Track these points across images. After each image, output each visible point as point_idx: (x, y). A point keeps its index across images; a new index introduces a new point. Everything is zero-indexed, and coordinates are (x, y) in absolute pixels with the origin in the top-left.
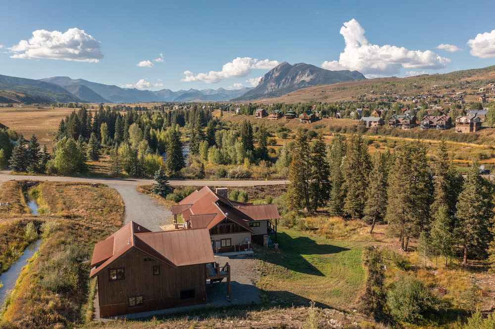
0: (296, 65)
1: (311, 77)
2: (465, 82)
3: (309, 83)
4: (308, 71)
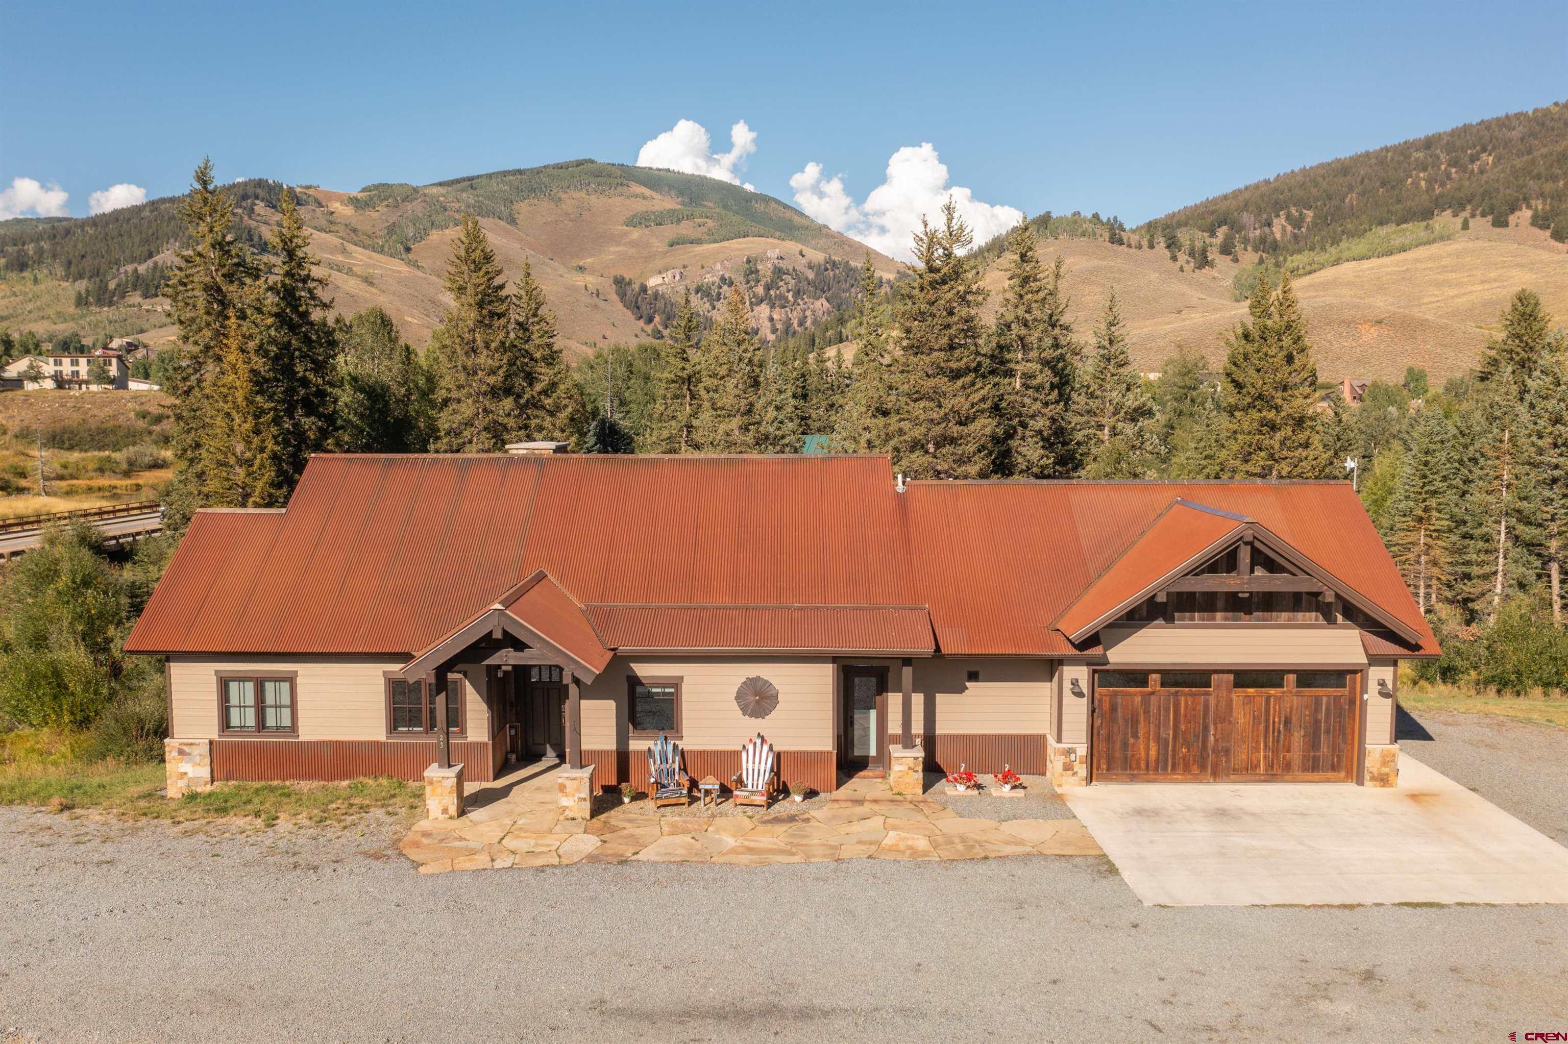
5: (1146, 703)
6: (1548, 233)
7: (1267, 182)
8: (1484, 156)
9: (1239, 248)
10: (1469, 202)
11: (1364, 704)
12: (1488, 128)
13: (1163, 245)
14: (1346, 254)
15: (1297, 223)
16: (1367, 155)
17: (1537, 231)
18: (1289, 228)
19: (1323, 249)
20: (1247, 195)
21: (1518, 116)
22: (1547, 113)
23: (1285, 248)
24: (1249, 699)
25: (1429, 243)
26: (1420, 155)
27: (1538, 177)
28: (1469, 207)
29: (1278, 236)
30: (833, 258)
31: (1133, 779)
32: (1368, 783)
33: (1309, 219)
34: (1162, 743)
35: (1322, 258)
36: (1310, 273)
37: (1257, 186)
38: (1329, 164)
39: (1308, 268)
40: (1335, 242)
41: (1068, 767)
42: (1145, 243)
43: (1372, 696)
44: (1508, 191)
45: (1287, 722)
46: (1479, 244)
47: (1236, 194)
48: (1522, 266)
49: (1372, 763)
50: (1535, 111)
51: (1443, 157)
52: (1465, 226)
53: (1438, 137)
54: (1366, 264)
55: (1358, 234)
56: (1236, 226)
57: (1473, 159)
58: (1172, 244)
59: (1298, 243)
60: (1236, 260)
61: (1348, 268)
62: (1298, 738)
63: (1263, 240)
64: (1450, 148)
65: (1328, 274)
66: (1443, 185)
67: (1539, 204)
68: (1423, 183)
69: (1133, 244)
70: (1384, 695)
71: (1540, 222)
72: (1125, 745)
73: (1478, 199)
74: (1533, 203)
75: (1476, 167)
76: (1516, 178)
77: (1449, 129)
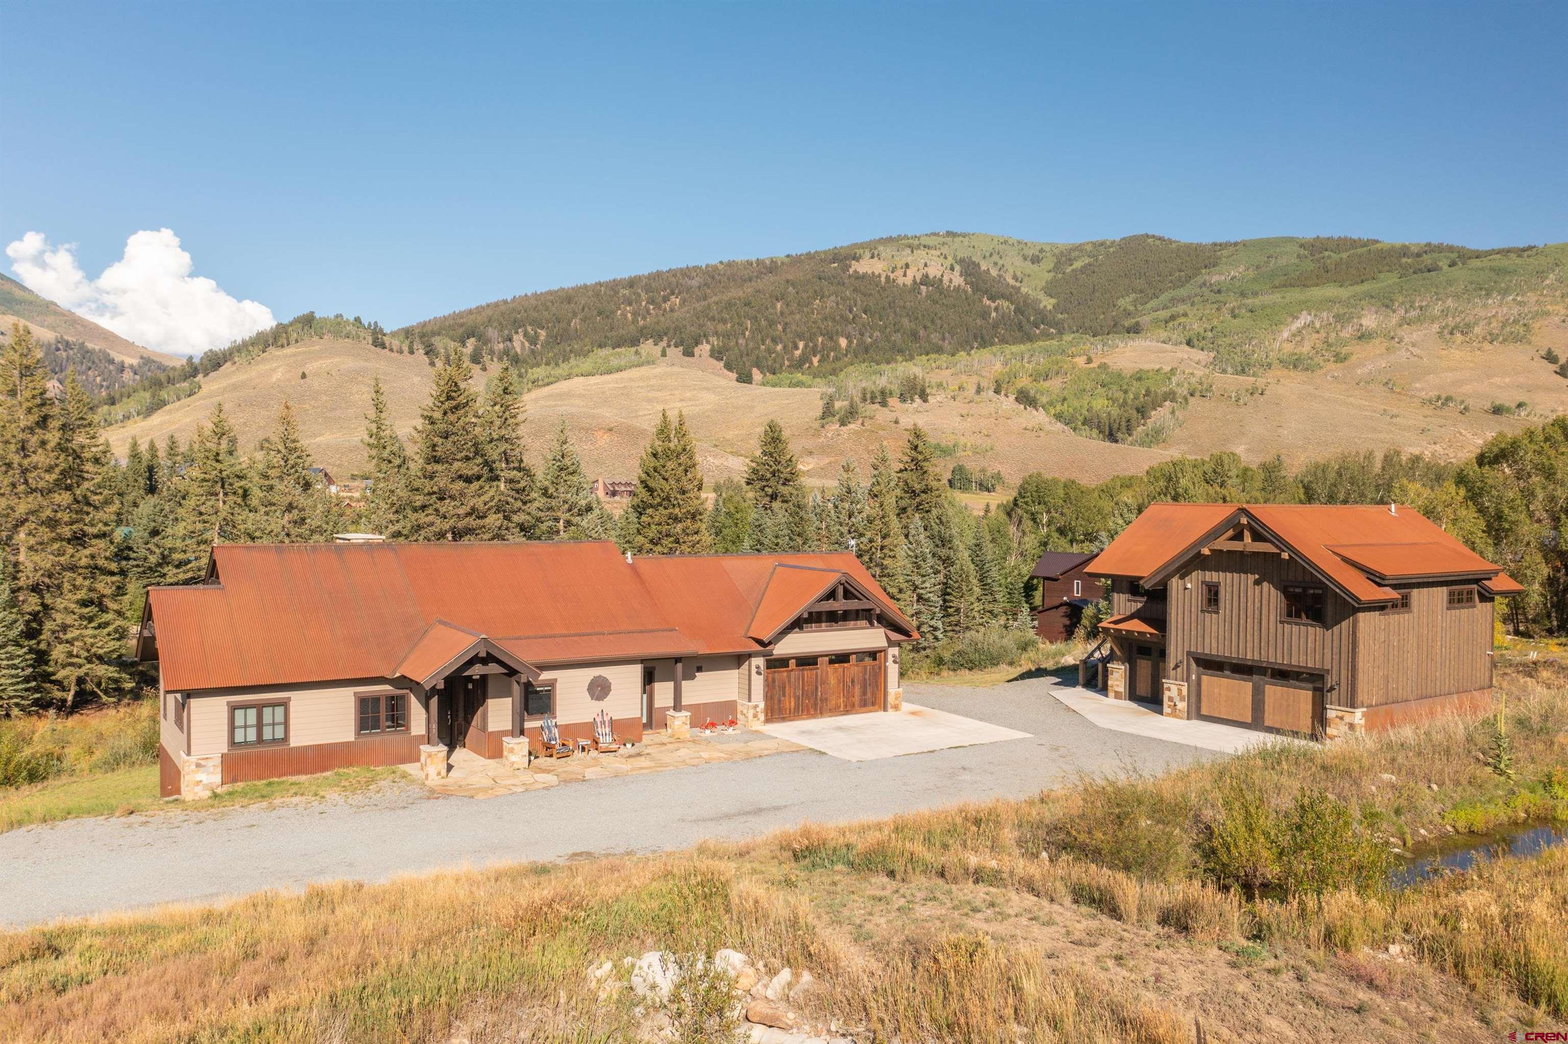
5: (789, 677)
6: (722, 364)
7: (505, 302)
8: (673, 298)
9: (486, 358)
10: (666, 334)
11: (886, 668)
12: (675, 276)
13: (422, 352)
14: (575, 370)
15: (533, 340)
16: (585, 287)
17: (715, 362)
18: (527, 344)
19: (557, 364)
20: (489, 312)
21: (696, 268)
22: (715, 268)
23: (525, 362)
24: (836, 670)
25: (639, 366)
26: (626, 292)
27: (713, 319)
28: (665, 338)
29: (519, 350)
30: (66, 337)
31: (784, 719)
32: (890, 710)
33: (542, 338)
34: (797, 698)
35: (558, 371)
36: (548, 384)
37: (497, 305)
38: (556, 292)
39: (546, 380)
40: (566, 359)
41: (755, 716)
42: (406, 349)
43: (890, 663)
44: (693, 329)
45: (853, 681)
46: (676, 369)
47: (480, 310)
48: (707, 389)
49: (891, 699)
50: (707, 266)
51: (643, 295)
52: (664, 354)
53: (639, 278)
54: (593, 380)
55: (583, 354)
56: (483, 339)
57: (666, 299)
58: (430, 351)
59: (535, 358)
60: (484, 369)
61: (577, 383)
62: (857, 690)
63: (506, 352)
64: (648, 289)
65: (563, 386)
66: (644, 318)
67: (714, 340)
68: (629, 315)
69: (395, 349)
70: (895, 662)
71: (716, 354)
72: (780, 701)
73: (671, 332)
74: (711, 339)
75: (667, 306)
76: (698, 318)
77: (646, 273)
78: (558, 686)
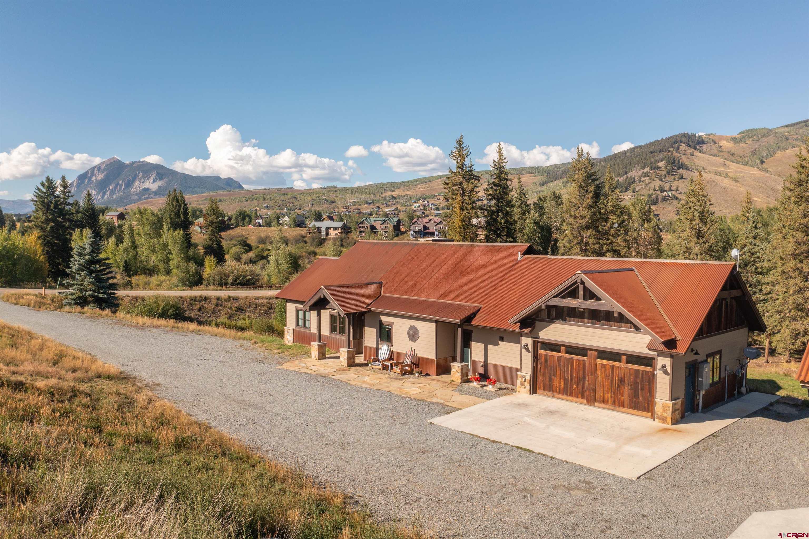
0: (133, 163)
1: (159, 183)
2: (391, 198)
3: (156, 193)
4: (155, 175)
5: (559, 361)
11: (655, 376)
24: (604, 365)
32: (656, 419)
43: (659, 372)
45: (622, 380)
49: (658, 409)
62: (627, 390)
70: (666, 373)
72: (550, 379)
78: (394, 327)
